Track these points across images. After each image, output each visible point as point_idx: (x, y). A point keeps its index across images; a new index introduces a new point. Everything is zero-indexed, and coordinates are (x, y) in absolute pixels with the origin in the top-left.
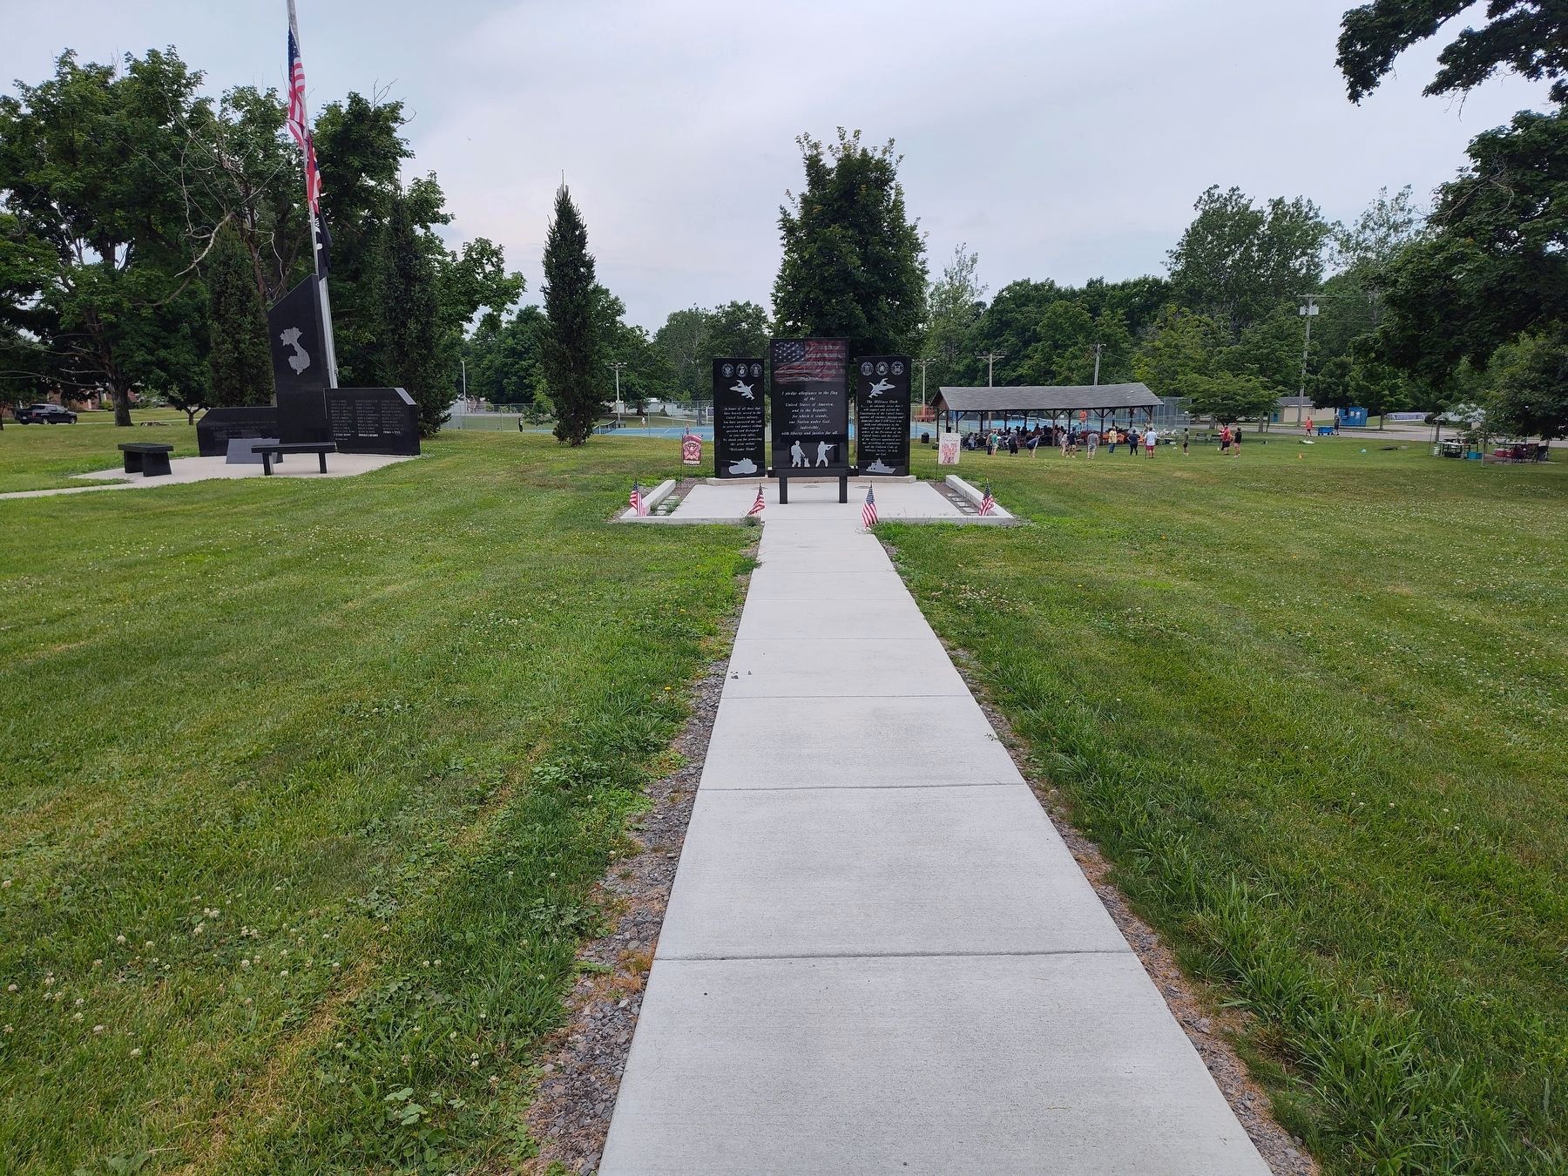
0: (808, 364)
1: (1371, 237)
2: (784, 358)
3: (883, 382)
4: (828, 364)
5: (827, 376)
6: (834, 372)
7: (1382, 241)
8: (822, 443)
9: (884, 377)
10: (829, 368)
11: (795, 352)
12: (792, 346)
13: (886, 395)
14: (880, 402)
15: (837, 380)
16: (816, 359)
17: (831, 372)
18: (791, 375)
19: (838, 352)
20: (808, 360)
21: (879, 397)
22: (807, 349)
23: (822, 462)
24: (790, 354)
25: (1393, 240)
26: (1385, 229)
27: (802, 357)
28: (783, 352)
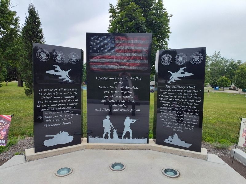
0: (118, 54)
1: (214, 59)
2: (97, 49)
3: (181, 70)
4: (134, 55)
5: (133, 65)
6: (138, 62)
7: (216, 60)
8: (128, 118)
9: (182, 66)
10: (135, 59)
11: (107, 44)
12: (104, 39)
13: (183, 81)
14: (178, 87)
15: (141, 68)
16: (125, 51)
17: (136, 62)
18: (103, 63)
19: (143, 45)
20: (118, 51)
21: (177, 83)
22: (117, 42)
23: (128, 133)
24: (103, 46)
25: (217, 59)
26: (216, 58)
27: (112, 48)
28: (97, 44)
